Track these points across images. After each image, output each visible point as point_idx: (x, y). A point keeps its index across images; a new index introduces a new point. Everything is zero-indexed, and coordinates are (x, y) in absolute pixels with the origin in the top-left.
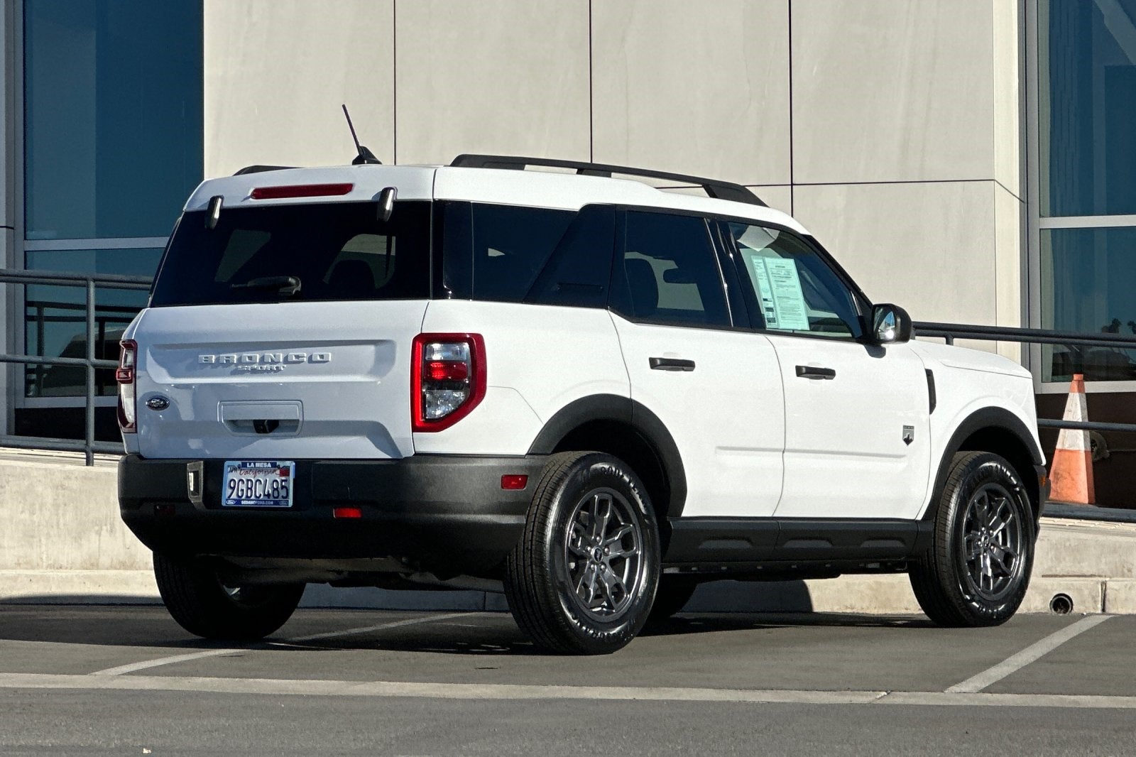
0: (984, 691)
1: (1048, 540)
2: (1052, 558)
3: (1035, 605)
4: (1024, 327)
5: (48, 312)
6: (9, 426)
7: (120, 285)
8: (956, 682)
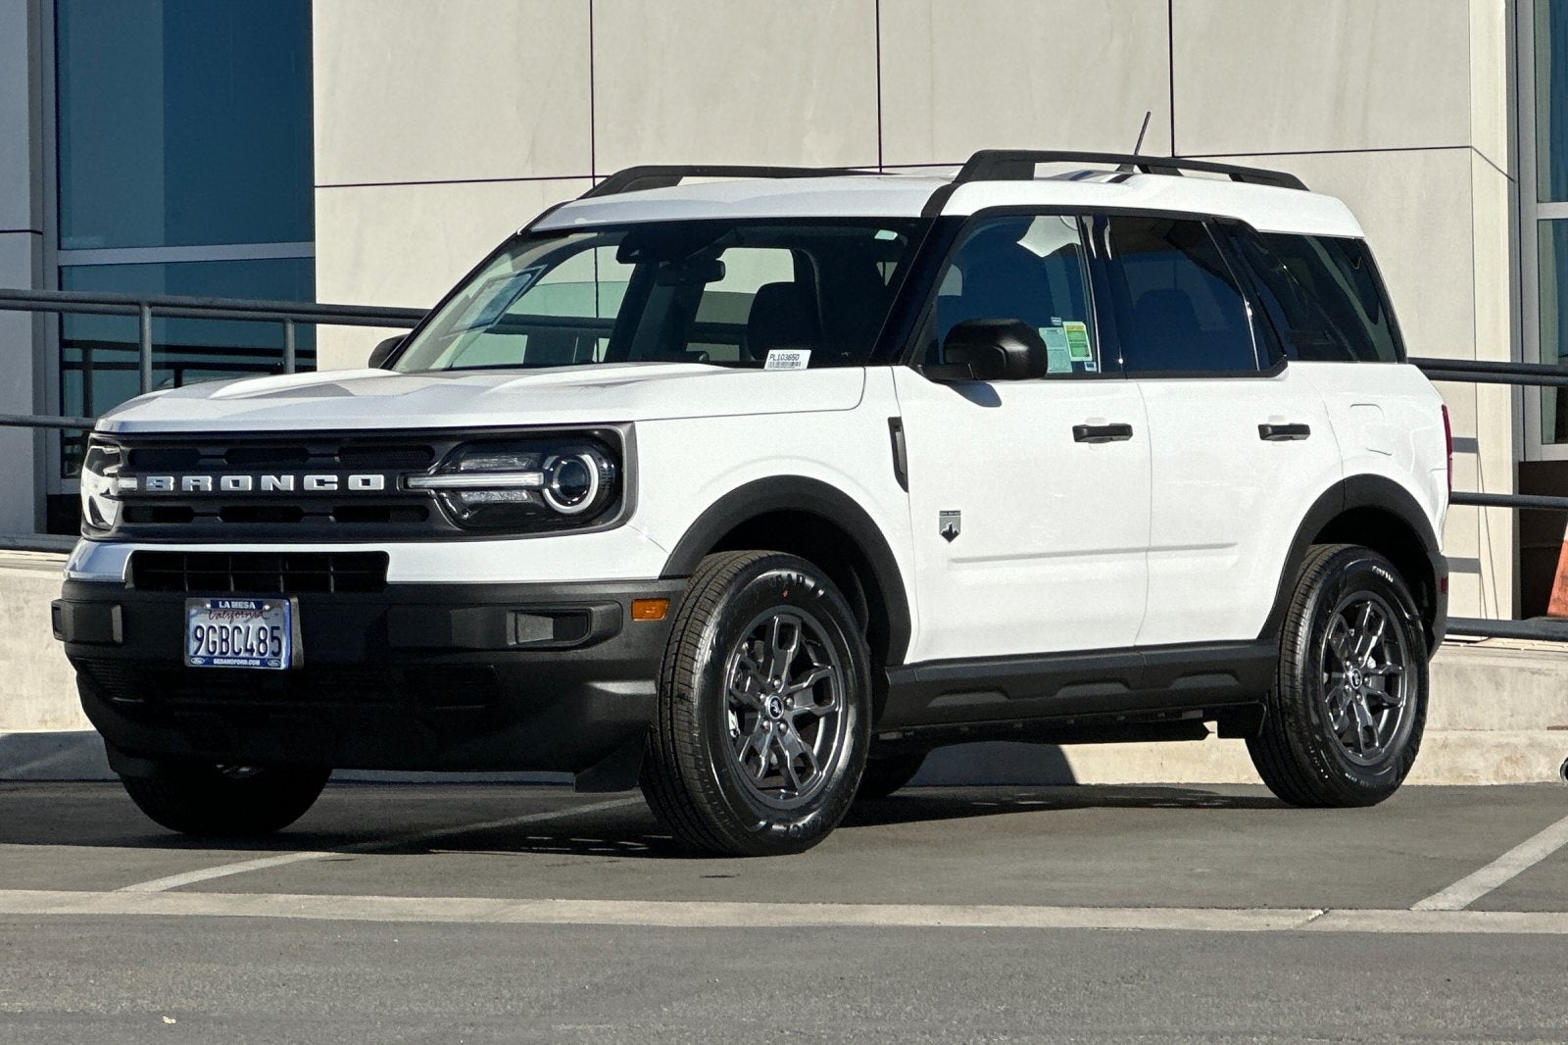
0: (1470, 907)
1: (1557, 675)
2: (1562, 703)
3: (1539, 769)
4: (1515, 361)
5: (98, 355)
6: (37, 521)
7: (189, 311)
8: (1430, 892)
